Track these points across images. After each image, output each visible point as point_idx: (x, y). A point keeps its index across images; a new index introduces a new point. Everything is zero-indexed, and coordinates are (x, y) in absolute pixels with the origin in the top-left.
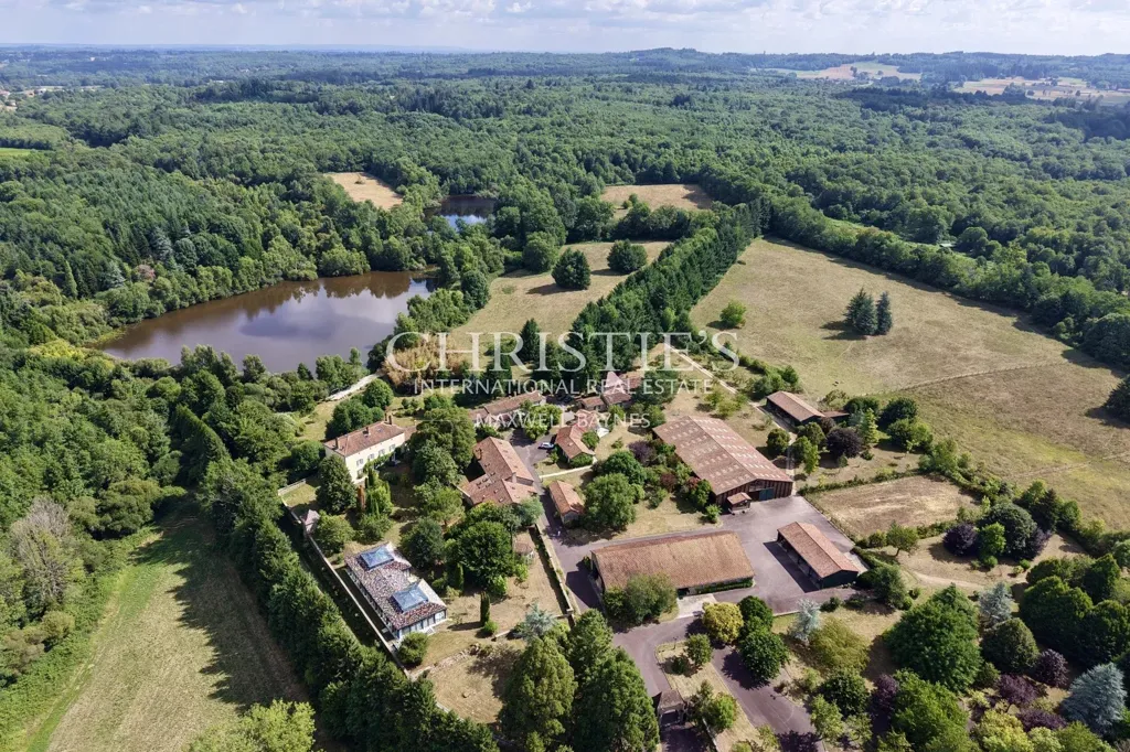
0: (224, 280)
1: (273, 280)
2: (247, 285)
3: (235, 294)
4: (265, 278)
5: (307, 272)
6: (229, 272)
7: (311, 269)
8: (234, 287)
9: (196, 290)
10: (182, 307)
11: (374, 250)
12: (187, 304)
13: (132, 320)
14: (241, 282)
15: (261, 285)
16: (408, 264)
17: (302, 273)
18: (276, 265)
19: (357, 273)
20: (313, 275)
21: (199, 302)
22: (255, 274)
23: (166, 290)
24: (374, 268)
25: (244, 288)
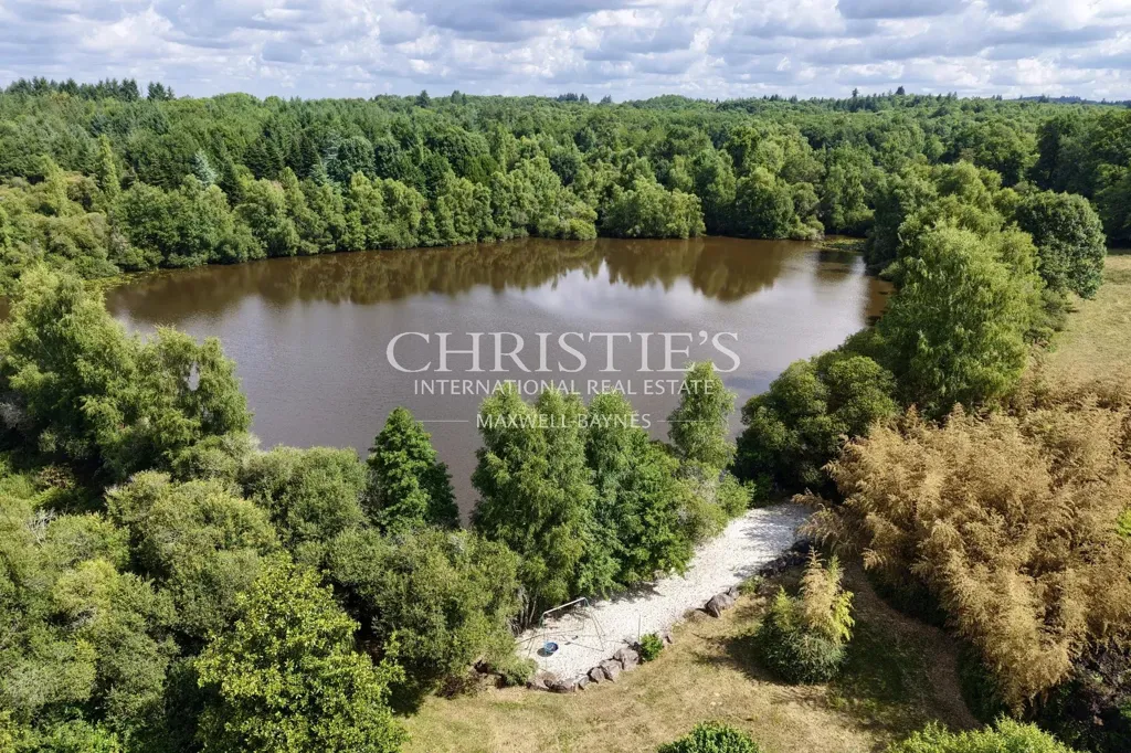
0: (405, 211)
1: (506, 231)
2: (451, 229)
3: (422, 245)
4: (490, 223)
5: (576, 222)
6: (418, 198)
7: (585, 217)
8: (425, 231)
9: (340, 221)
10: (302, 253)
11: (716, 194)
12: (314, 248)
13: (174, 258)
14: (439, 220)
15: (481, 236)
16: (789, 228)
17: (566, 224)
18: (518, 203)
19: (675, 236)
20: (588, 230)
21: (342, 249)
22: (472, 212)
23: (270, 209)
24: (712, 230)
25: (444, 234)
